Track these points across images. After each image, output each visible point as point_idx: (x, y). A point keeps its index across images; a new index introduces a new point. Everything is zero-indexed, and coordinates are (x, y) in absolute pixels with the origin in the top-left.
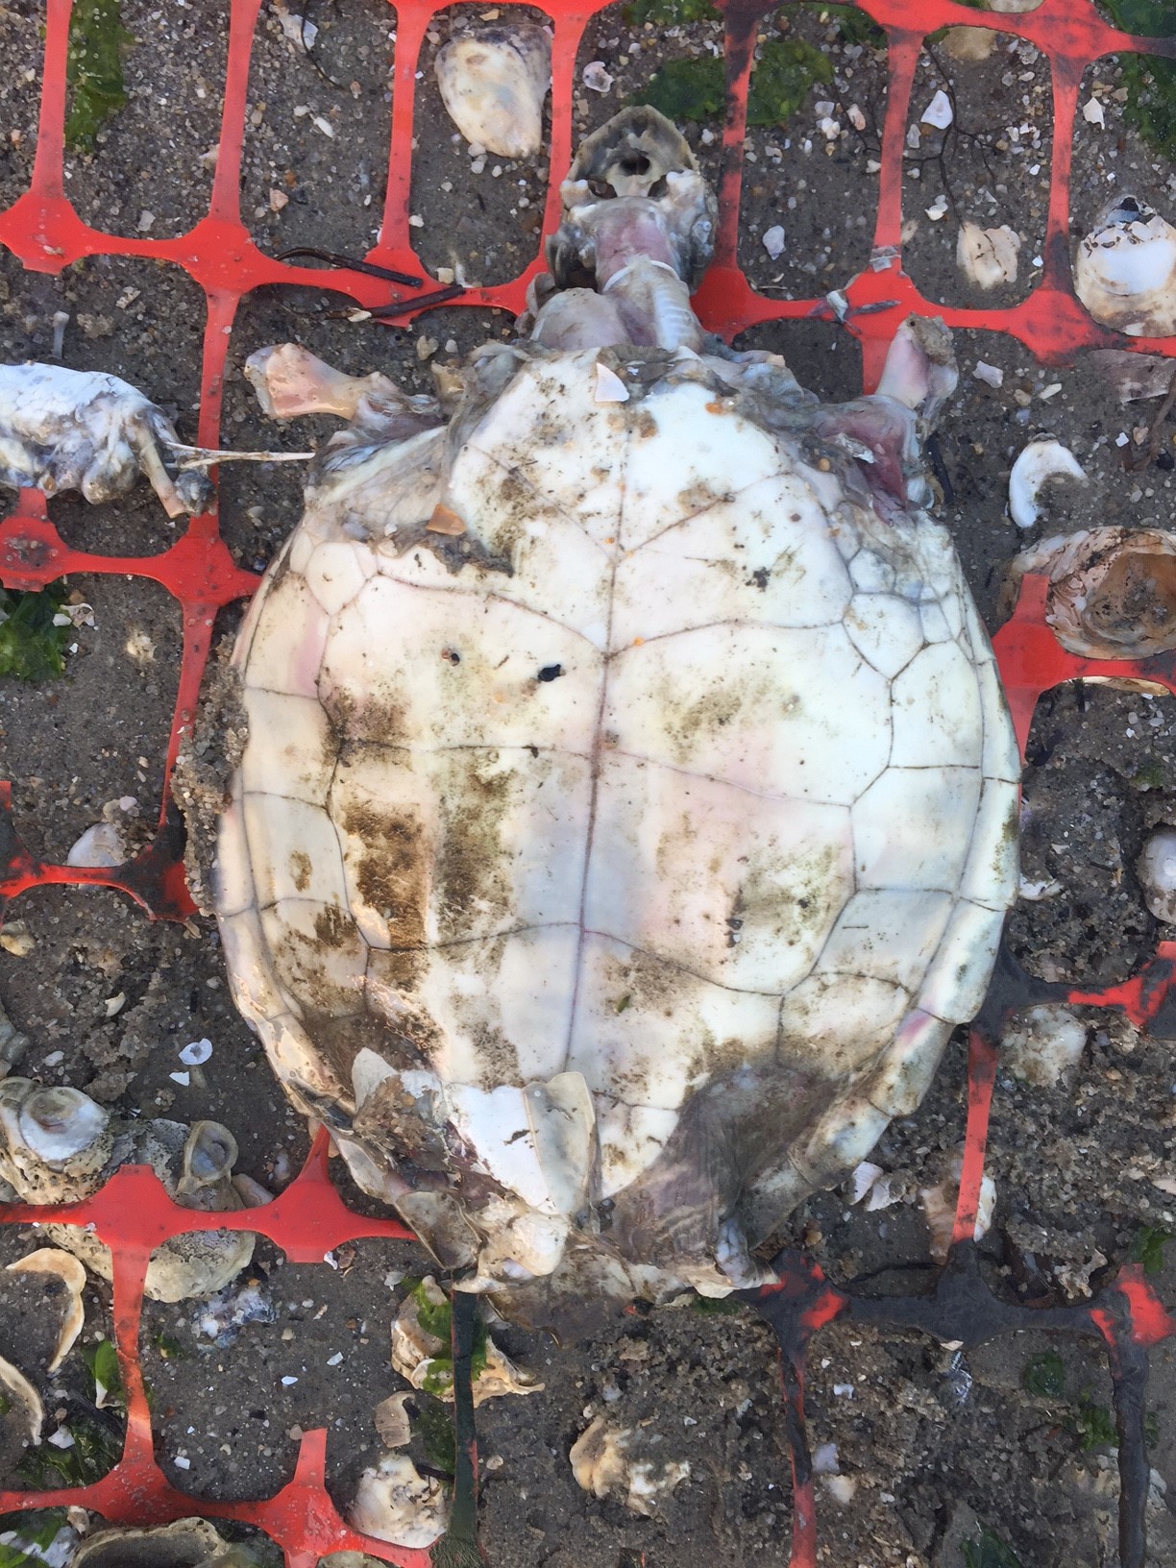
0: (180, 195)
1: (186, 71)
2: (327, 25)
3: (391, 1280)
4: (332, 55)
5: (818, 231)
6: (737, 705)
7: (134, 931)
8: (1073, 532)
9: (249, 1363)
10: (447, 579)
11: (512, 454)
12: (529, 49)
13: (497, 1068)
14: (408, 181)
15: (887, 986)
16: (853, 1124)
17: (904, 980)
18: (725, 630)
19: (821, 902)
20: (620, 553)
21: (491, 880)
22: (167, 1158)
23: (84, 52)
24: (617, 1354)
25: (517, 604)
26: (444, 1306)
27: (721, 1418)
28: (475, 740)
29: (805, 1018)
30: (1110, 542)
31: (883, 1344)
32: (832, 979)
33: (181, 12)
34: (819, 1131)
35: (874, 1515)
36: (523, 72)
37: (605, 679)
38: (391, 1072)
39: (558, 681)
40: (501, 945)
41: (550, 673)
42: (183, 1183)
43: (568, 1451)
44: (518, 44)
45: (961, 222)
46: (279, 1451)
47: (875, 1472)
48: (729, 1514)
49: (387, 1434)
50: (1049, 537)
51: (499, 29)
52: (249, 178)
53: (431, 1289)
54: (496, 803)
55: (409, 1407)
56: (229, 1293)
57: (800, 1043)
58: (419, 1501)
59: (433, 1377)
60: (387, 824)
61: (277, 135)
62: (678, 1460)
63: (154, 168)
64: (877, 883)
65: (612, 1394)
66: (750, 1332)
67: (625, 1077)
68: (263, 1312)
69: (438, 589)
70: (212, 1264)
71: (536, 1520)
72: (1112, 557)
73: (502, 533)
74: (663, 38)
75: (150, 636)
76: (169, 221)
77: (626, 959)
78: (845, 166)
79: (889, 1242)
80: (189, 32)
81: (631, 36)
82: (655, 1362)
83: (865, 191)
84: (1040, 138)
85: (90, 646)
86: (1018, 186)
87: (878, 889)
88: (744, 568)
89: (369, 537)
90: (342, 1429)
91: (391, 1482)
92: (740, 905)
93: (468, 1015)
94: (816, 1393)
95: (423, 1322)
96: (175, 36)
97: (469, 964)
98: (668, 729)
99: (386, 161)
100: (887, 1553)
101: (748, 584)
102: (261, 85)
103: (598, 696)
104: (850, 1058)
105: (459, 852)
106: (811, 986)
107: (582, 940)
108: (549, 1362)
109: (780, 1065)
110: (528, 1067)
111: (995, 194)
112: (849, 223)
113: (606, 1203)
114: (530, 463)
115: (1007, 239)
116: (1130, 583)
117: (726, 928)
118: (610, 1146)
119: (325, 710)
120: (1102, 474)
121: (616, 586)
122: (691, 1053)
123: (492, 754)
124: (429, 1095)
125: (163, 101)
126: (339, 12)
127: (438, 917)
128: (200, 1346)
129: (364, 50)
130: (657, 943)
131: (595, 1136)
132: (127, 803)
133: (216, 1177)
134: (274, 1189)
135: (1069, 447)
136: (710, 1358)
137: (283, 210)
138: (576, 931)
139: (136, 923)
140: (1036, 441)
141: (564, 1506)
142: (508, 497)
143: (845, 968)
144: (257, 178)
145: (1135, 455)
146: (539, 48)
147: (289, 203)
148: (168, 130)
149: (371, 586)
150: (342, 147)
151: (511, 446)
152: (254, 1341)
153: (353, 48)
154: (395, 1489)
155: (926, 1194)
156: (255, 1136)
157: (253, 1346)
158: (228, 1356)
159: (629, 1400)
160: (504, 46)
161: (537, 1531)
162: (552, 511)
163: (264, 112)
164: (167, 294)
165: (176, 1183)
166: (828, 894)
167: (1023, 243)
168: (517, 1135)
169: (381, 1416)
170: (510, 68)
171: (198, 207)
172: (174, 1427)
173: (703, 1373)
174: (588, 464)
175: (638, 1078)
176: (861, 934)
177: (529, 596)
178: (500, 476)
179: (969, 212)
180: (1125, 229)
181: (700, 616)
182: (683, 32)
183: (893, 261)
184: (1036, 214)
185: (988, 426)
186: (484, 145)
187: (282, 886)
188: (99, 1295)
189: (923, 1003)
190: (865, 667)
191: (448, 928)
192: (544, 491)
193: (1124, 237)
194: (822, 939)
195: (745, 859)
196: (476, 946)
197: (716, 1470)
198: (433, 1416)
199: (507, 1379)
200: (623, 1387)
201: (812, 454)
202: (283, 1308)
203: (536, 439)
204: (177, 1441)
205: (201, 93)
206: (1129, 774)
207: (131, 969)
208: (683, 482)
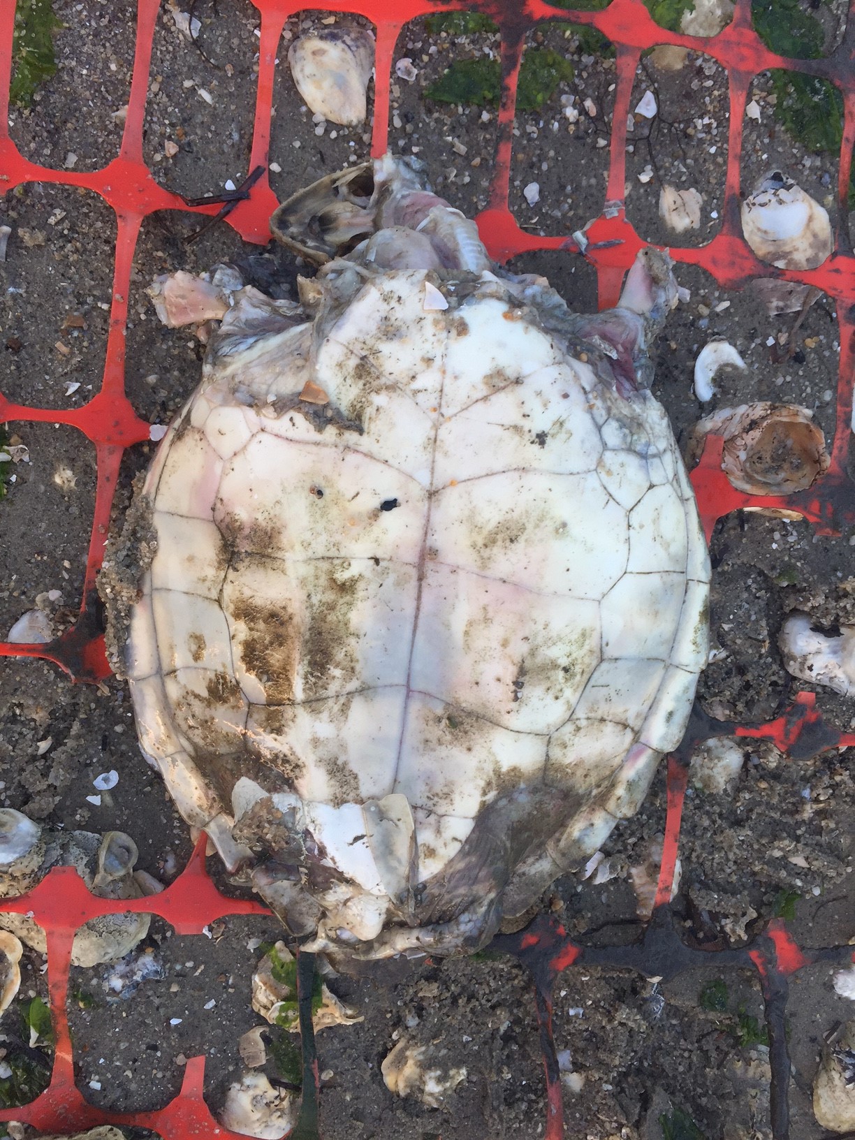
0: (96, 142)
1: (102, 50)
2: (209, 21)
3: (252, 945)
4: (212, 43)
5: (563, 187)
6: (523, 529)
7: (59, 690)
8: (738, 405)
9: (146, 1009)
10: (314, 435)
11: (362, 345)
12: (358, 47)
13: (344, 790)
14: (268, 139)
15: (620, 727)
16: (592, 825)
17: (631, 722)
18: (516, 474)
19: (578, 669)
20: (441, 419)
21: (343, 654)
22: (85, 860)
23: (24, 32)
24: (416, 993)
25: (366, 455)
26: (292, 962)
27: (488, 1036)
28: (333, 553)
29: (565, 751)
30: (762, 413)
31: (604, 978)
32: (583, 723)
33: (98, 6)
34: (569, 830)
35: (598, 1100)
36: (353, 63)
37: (429, 509)
38: (265, 794)
39: (395, 510)
40: (349, 701)
41: (389, 505)
42: (98, 878)
43: (380, 1064)
44: (349, 42)
45: (662, 185)
46: (168, 1074)
47: (598, 1070)
48: (495, 1104)
49: (249, 1058)
50: (721, 408)
51: (336, 31)
52: (149, 132)
53: (281, 951)
54: (348, 598)
55: (265, 1037)
56: (131, 958)
57: (560, 768)
58: (272, 1105)
59: (283, 1014)
60: (266, 613)
61: (170, 100)
62: (458, 1067)
63: (78, 121)
64: (616, 655)
65: (412, 1021)
66: (510, 973)
67: (437, 794)
68: (156, 972)
69: (307, 443)
70: (119, 938)
71: (358, 1116)
72: (765, 424)
73: (355, 403)
74: (453, 44)
75: (72, 470)
76: (88, 161)
77: (439, 711)
78: (582, 141)
79: (608, 906)
80: (105, 21)
81: (431, 40)
82: (442, 997)
83: (596, 160)
84: (717, 128)
85: (25, 477)
86: (701, 161)
87: (616, 659)
88: (530, 431)
89: (254, 402)
90: (215, 1055)
91: (251, 1092)
92: (522, 671)
93: (322, 752)
94: (556, 1014)
95: (277, 976)
96: (93, 23)
97: (325, 715)
98: (474, 546)
99: (252, 123)
100: (607, 1126)
101: (532, 442)
102: (159, 63)
103: (424, 522)
104: (593, 779)
105: (320, 633)
106: (570, 728)
107: (408, 697)
108: (367, 1000)
109: (546, 785)
110: (366, 789)
111: (685, 165)
112: (584, 183)
113: (420, 886)
114: (376, 353)
115: (693, 198)
116: (776, 443)
117: (513, 688)
118: (425, 845)
119: (219, 529)
120: (756, 365)
121: (438, 442)
122: (485, 777)
123: (346, 563)
124: (294, 811)
125: (85, 72)
126: (217, 13)
127: (303, 681)
128: (108, 999)
129: (236, 41)
130: (462, 699)
131: (414, 838)
132: (54, 595)
133: (122, 873)
134: (166, 881)
135: (735, 346)
136: (481, 992)
137: (174, 156)
138: (404, 691)
139: (61, 685)
140: (713, 341)
141: (378, 1105)
142: (360, 377)
143: (592, 715)
144: (155, 132)
145: (780, 352)
146: (365, 46)
147: (179, 151)
148: (88, 93)
149: (256, 439)
150: (219, 111)
151: (361, 340)
152: (150, 993)
153: (228, 39)
154: (255, 1098)
155: (634, 871)
156: (150, 841)
157: (149, 997)
158: (130, 1005)
159: (424, 1025)
160: (339, 43)
161: (359, 1123)
162: (392, 388)
163: (161, 83)
164: (86, 215)
165: (92, 878)
166: (582, 663)
167: (705, 202)
168: (357, 839)
169: (243, 1045)
170: (343, 60)
171: (110, 151)
172: (89, 1059)
173: (477, 1003)
174: (418, 354)
175: (447, 796)
176: (604, 691)
177: (375, 449)
178: (353, 362)
179: (668, 178)
180: (774, 194)
181: (498, 467)
182: (468, 41)
183: (619, 211)
184: (713, 181)
185: (679, 330)
186: (325, 115)
187: (181, 658)
188: (32, 963)
189: (642, 739)
190: (611, 501)
191: (310, 689)
192: (386, 373)
193: (774, 200)
194: (578, 695)
195: (526, 638)
196: (331, 702)
197: (486, 1073)
198: (282, 1043)
199: (337, 1015)
200: (420, 1016)
201: (575, 350)
202: (170, 969)
203: (379, 335)
204: (91, 1069)
205: (113, 67)
206: (774, 574)
207: (56, 719)
208: (486, 368)
